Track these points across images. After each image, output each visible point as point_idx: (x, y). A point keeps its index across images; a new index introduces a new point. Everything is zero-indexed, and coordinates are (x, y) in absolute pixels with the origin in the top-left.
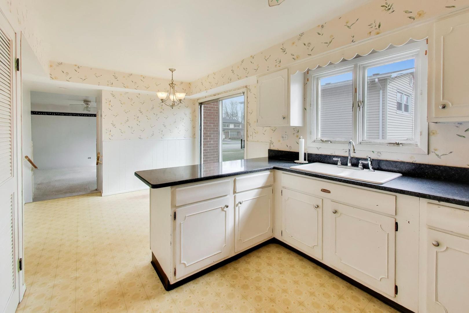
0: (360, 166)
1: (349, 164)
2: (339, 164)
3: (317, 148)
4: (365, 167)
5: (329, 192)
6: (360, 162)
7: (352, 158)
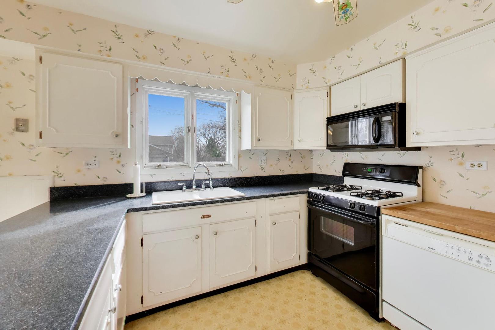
0: (203, 187)
1: (194, 187)
2: (184, 188)
3: (151, 175)
4: (207, 186)
5: (209, 216)
6: (203, 182)
7: (196, 180)
